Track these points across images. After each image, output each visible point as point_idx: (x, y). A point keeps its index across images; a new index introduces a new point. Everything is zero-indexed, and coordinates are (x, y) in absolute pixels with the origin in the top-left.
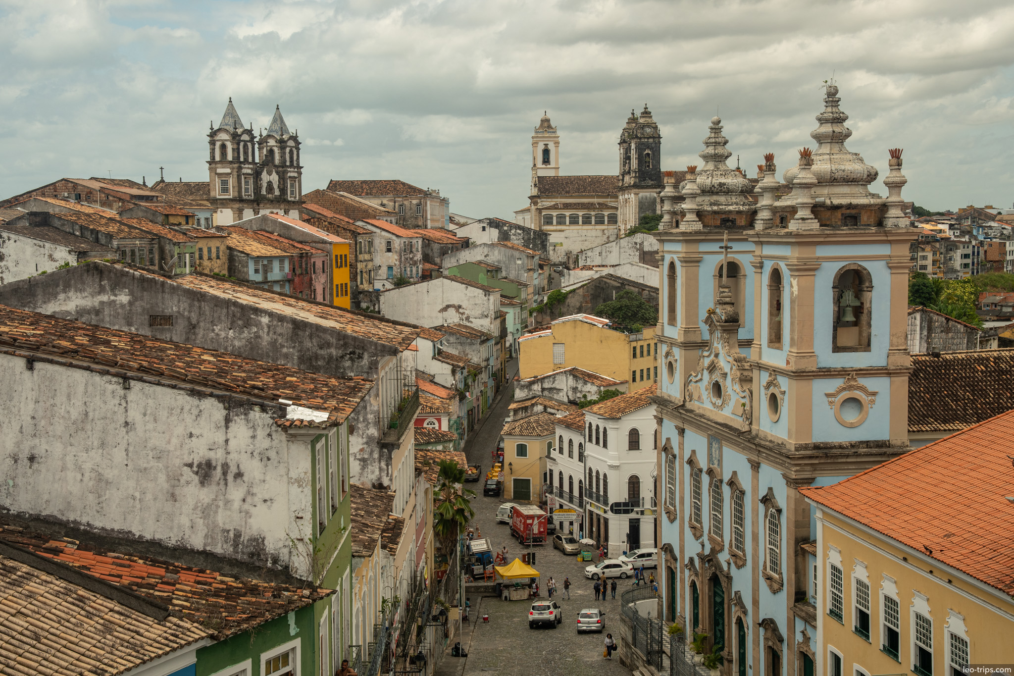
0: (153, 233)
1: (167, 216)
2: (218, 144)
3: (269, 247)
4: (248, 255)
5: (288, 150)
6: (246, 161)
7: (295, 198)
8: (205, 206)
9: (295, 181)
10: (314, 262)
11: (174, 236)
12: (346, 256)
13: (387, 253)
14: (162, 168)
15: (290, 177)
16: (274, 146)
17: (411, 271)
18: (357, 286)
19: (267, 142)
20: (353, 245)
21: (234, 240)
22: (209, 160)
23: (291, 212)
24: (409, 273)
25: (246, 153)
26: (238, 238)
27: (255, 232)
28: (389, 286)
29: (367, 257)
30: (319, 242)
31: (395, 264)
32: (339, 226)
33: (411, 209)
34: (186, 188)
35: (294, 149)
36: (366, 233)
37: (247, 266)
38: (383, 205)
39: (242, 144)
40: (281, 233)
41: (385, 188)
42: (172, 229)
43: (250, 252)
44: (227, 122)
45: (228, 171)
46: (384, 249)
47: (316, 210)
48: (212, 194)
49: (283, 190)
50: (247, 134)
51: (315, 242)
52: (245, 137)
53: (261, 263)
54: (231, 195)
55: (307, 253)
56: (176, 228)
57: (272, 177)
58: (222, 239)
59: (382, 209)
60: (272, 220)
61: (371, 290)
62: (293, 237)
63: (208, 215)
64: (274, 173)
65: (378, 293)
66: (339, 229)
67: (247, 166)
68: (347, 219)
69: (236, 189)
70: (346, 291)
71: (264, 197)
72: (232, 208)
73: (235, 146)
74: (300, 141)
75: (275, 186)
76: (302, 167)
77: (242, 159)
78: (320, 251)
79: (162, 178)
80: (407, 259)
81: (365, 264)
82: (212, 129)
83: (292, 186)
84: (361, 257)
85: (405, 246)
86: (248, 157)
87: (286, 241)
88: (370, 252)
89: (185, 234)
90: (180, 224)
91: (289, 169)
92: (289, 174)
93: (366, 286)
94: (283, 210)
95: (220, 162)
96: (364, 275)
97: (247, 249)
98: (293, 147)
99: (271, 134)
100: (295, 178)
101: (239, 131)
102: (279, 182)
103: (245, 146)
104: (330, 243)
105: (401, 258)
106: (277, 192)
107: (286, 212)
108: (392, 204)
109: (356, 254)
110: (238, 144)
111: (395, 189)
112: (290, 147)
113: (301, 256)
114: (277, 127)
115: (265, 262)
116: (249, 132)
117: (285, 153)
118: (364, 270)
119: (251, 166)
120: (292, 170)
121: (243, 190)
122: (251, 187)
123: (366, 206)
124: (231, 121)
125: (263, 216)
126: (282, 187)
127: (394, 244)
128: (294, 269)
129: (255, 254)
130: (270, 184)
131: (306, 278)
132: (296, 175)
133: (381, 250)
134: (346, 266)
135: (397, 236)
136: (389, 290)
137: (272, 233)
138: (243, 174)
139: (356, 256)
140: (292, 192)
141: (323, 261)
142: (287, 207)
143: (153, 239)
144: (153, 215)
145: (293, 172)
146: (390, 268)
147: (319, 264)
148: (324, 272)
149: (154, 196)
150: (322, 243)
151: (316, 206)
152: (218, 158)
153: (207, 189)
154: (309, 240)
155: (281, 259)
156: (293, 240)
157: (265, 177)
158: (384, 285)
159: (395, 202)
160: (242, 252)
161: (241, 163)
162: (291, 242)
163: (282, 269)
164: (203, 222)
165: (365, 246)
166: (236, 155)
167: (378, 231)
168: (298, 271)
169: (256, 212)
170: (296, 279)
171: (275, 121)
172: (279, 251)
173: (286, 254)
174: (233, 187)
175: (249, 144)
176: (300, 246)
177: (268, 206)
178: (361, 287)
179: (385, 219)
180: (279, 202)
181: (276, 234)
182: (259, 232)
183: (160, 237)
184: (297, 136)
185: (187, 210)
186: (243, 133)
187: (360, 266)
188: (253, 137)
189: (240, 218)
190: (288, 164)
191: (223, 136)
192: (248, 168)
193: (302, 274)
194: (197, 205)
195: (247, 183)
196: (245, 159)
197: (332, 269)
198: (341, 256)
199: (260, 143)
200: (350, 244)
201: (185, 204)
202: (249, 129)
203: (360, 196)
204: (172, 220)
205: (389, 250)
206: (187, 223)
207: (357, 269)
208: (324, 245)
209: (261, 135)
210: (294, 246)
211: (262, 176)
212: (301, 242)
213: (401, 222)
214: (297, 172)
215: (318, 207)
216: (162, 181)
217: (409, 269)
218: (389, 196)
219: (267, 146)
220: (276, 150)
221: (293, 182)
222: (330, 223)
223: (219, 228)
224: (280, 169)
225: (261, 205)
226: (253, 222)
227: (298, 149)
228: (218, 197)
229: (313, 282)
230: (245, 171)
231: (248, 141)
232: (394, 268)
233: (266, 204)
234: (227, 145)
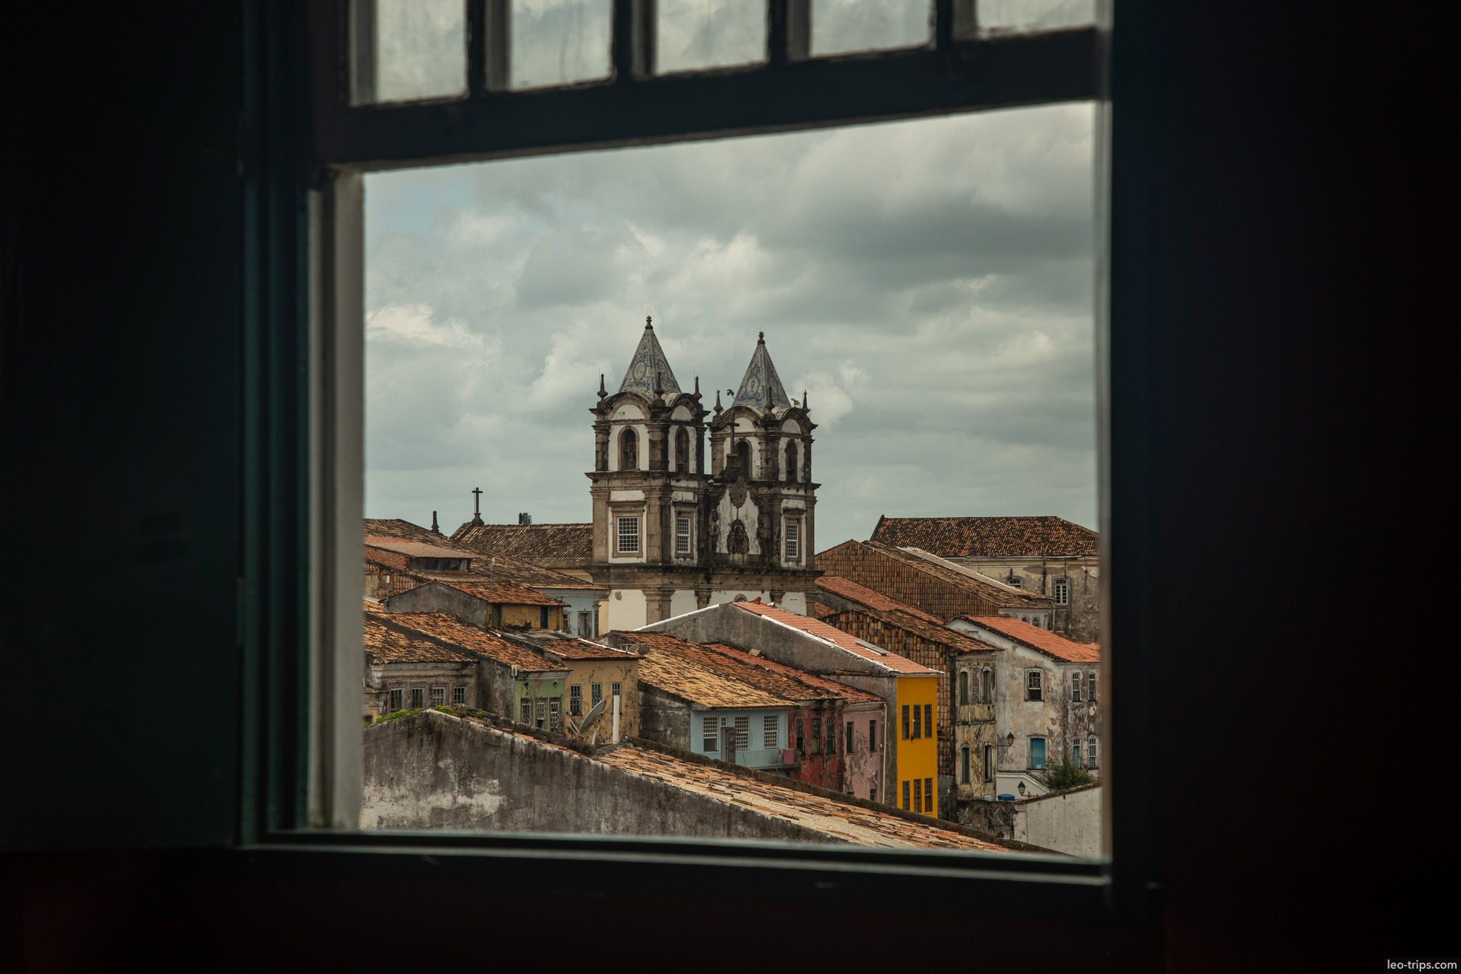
0: (465, 650)
1: (498, 607)
2: (616, 431)
3: (740, 686)
4: (689, 703)
5: (783, 443)
6: (682, 471)
7: (798, 561)
8: (581, 582)
9: (799, 521)
10: (850, 724)
11: (514, 657)
12: (928, 708)
13: (1030, 704)
14: (477, 492)
15: (787, 510)
16: (749, 434)
17: (1092, 750)
18: (954, 787)
19: (733, 425)
20: (946, 683)
21: (656, 667)
22: (593, 470)
23: (788, 596)
24: (1086, 755)
25: (682, 452)
26: (663, 661)
27: (703, 647)
28: (1034, 788)
29: (979, 711)
30: (861, 674)
31: (1051, 732)
32: (909, 634)
33: (1086, 590)
34: (534, 538)
35: (798, 441)
36: (979, 652)
37: (686, 733)
38: (1012, 580)
39: (673, 430)
40: (769, 651)
41: (1021, 537)
42: (508, 639)
43: (693, 697)
44: (638, 376)
45: (638, 495)
46: (1023, 693)
47: (846, 593)
48: (598, 553)
49: (769, 543)
50: (687, 405)
51: (853, 673)
52: (683, 414)
53: (719, 726)
54: (642, 557)
55: (833, 701)
56: (518, 636)
57: (742, 511)
58: (628, 664)
59: (1012, 589)
60: (745, 617)
61: (989, 798)
62: (797, 660)
63: (589, 608)
64: (749, 501)
65: (1008, 804)
66: (910, 641)
67: (683, 484)
68: (925, 616)
69: (657, 540)
70: (929, 799)
71: (722, 562)
72: (644, 588)
73: (658, 436)
74: (813, 421)
75: (751, 533)
76: (818, 486)
77: (672, 467)
78: (864, 697)
79: (477, 514)
80: (1081, 719)
81: (974, 729)
82: (602, 393)
83: (791, 532)
84: (965, 712)
85: (1076, 684)
86: (687, 460)
87: (781, 669)
88: (987, 701)
89: (539, 652)
90: (527, 627)
91: (785, 492)
92: (786, 504)
93: (976, 788)
94: (767, 594)
95: (620, 474)
96: (973, 758)
97: (688, 690)
98: (796, 435)
99: (744, 404)
100: (798, 511)
101: (669, 398)
102: (760, 522)
103: (682, 437)
104: (891, 676)
105: (1065, 716)
106: (754, 549)
107: (776, 597)
108: (1036, 577)
109: (953, 705)
110: (665, 431)
111: (1045, 540)
112: (788, 435)
113: (818, 707)
114: (758, 388)
115: (731, 723)
116: (692, 401)
117: (775, 452)
118: (972, 747)
119: (693, 484)
120: (793, 492)
121: (673, 543)
122: (692, 535)
123: (973, 584)
124: (649, 374)
125: (724, 607)
126: (766, 534)
127: (1047, 679)
128: (800, 740)
129: (706, 702)
130: (737, 526)
131: (830, 765)
132: (801, 504)
133: (1013, 695)
134: (929, 734)
135: (1057, 660)
136: (1038, 799)
137: (745, 650)
138: (675, 504)
139: (953, 710)
140: (791, 548)
141: (873, 722)
142: (777, 586)
143: (465, 665)
144: (466, 605)
145: (796, 497)
146: (1037, 741)
147: (861, 730)
148: (872, 749)
149: (460, 560)
150: (871, 675)
151: (845, 583)
152: (614, 465)
153: (584, 541)
154: (835, 666)
155: (769, 715)
156: (796, 668)
157: (726, 511)
158: (1022, 785)
159: (1045, 574)
160: (675, 697)
161: (670, 476)
162: (793, 673)
163: (770, 740)
164: (574, 622)
165: (976, 684)
166: (659, 457)
167: (1007, 645)
168: (811, 747)
169: (703, 599)
170: (806, 767)
171: (753, 371)
172: (764, 694)
173: (781, 703)
174: (650, 536)
175: (691, 431)
176: (815, 682)
177: (732, 582)
178: (964, 788)
179: (1020, 616)
180: (758, 571)
181: (755, 652)
182: (713, 647)
183: (482, 658)
184: (805, 410)
185: (543, 594)
186: (677, 403)
187: (962, 735)
188: (701, 413)
189: (665, 614)
190: (783, 477)
191: (630, 412)
192: (687, 489)
193: (819, 753)
194: (563, 581)
195: (682, 526)
196: (679, 466)
197: (895, 743)
198: (917, 708)
199: (715, 428)
200: (938, 678)
201: (534, 578)
202: (692, 392)
203: (955, 556)
204: (509, 617)
205: (1035, 696)
206: (544, 625)
207: (954, 741)
208: (874, 681)
209: (718, 409)
210: (800, 683)
211: (720, 509)
212: (817, 673)
213: (1061, 624)
214: (805, 498)
215: (851, 584)
216: (477, 522)
217: (1085, 745)
218: (1030, 557)
219: (733, 435)
220: (754, 443)
221: (794, 523)
222: (887, 626)
223: (618, 637)
224: (764, 491)
225: (716, 581)
226: (700, 621)
227: (808, 441)
228: (611, 560)
229: (847, 774)
230: (678, 496)
231: (687, 423)
232: (1048, 741)
233: (727, 577)
234: (638, 433)
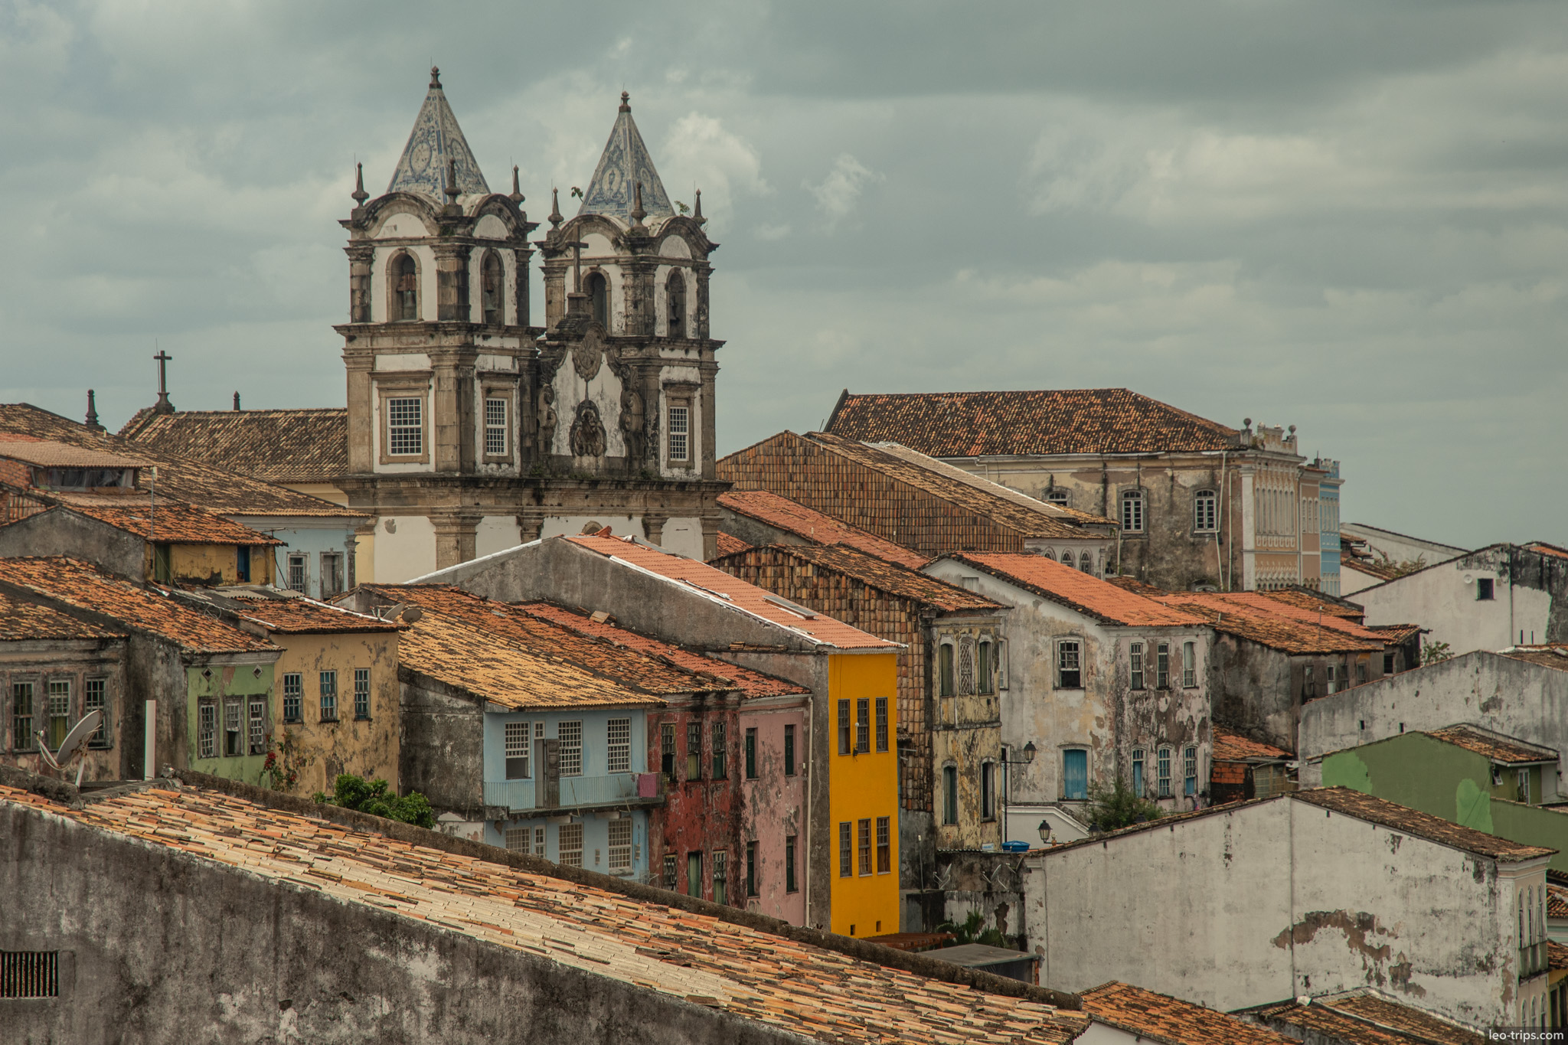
0: (104, 618)
1: (164, 547)
2: (384, 256)
3: (568, 671)
4: (480, 701)
5: (662, 274)
6: (492, 321)
7: (689, 467)
8: (326, 505)
9: (689, 401)
10: (752, 731)
11: (189, 629)
12: (882, 704)
13: (1063, 694)
14: (163, 358)
15: (668, 385)
16: (606, 260)
17: (1164, 768)
18: (932, 830)
19: (578, 246)
20: (917, 662)
21: (431, 643)
22: (346, 320)
23: (672, 525)
24: (1153, 776)
25: (492, 291)
26: (444, 633)
27: (515, 610)
28: (1065, 829)
29: (973, 708)
30: (772, 650)
31: (1096, 741)
32: (857, 583)
33: (1172, 507)
34: (256, 434)
35: (686, 271)
36: (971, 611)
37: (477, 750)
38: (1055, 494)
39: (477, 254)
40: (623, 613)
41: (1067, 423)
42: (180, 600)
43: (488, 691)
44: (419, 166)
45: (420, 362)
46: (1051, 677)
47: (773, 518)
48: (357, 457)
49: (639, 439)
50: (499, 213)
51: (759, 649)
52: (493, 227)
53: (532, 736)
54: (432, 458)
55: (721, 695)
56: (199, 595)
57: (594, 386)
58: (380, 639)
59: (1053, 509)
60: (584, 561)
61: (990, 848)
62: (668, 628)
63: (338, 545)
64: (605, 373)
65: (1017, 856)
66: (859, 595)
67: (494, 342)
68: (901, 555)
69: (452, 436)
70: (884, 851)
71: (562, 470)
72: (432, 513)
73: (451, 265)
74: (711, 238)
75: (610, 423)
76: (720, 344)
77: (476, 316)
78: (776, 686)
79: (164, 394)
80: (1146, 718)
81: (964, 736)
82: (360, 195)
83: (678, 419)
84: (948, 709)
85: (1137, 662)
86: (501, 304)
87: (640, 644)
88: (986, 690)
89: (233, 620)
90: (214, 580)
91: (665, 354)
92: (665, 374)
93: (968, 832)
94: (637, 520)
95: (391, 328)
96: (963, 783)
97: (481, 680)
98: (683, 262)
99: (596, 210)
100: (689, 386)
101: (468, 202)
102: (625, 405)
103: (491, 264)
104: (819, 653)
105: (1119, 714)
106: (615, 447)
107: (651, 528)
108: (1092, 487)
109: (929, 698)
110: (463, 255)
111: (1106, 427)
112: (670, 261)
113: (698, 705)
114: (620, 184)
115: (551, 733)
116: (508, 206)
117: (649, 289)
118: (961, 765)
119: (512, 343)
120: (678, 354)
121: (479, 440)
122: (511, 425)
123: (983, 500)
124: (437, 163)
125: (552, 543)
126: (634, 423)
127: (1089, 654)
128: (668, 759)
129: (507, 699)
130: (587, 412)
131: (718, 799)
132: (692, 375)
133: (1035, 681)
134: (883, 746)
135: (1105, 622)
136: (1063, 848)
137: (584, 613)
138: (481, 375)
139: (929, 705)
140: (677, 447)
141: (790, 728)
142: (654, 508)
143: (104, 643)
144: (111, 544)
145: (683, 362)
146: (1074, 754)
147: (770, 740)
148: (790, 770)
149: (121, 470)
150: (787, 651)
151: (774, 501)
152: (380, 313)
153: (337, 437)
154: (729, 637)
155: (617, 719)
156: (667, 642)
157: (568, 387)
158: (1044, 826)
159: (1105, 482)
160: (458, 692)
161: (472, 329)
162: (661, 650)
163: (617, 759)
164: (314, 570)
165: (967, 663)
166: (453, 299)
167: (1024, 600)
168: (685, 769)
169: (529, 528)
170: (678, 803)
171: (611, 158)
172: (608, 685)
173: (634, 698)
174: (440, 429)
175: (507, 256)
176: (694, 663)
177: (579, 502)
178: (948, 832)
179: (1059, 552)
180: (621, 484)
181: (600, 616)
182: (532, 609)
183: (133, 632)
184: (699, 220)
185: (248, 527)
186: (482, 210)
187: (944, 746)
188: (522, 228)
189: (465, 551)
190: (662, 330)
191: (406, 225)
192: (502, 351)
193: (699, 779)
194: (295, 503)
195: (494, 410)
196: (488, 314)
197: (826, 760)
198: (863, 704)
199: (550, 250)
200: (901, 659)
201: (247, 499)
202: (508, 192)
203: (959, 456)
204: (184, 564)
205: (1070, 681)
206: (244, 576)
207: (931, 757)
208: (791, 661)
209: (556, 219)
210: (670, 665)
211: (557, 382)
212: (700, 650)
213: (1132, 563)
214: (699, 364)
215: (783, 503)
216: (164, 408)
217: (1153, 760)
218: (1080, 455)
219: (579, 262)
220: (615, 276)
221: (681, 405)
222: (822, 571)
223: (374, 596)
224: (631, 353)
225: (551, 500)
226: (511, 566)
227: (704, 272)
228: (379, 469)
229: (747, 813)
230: (486, 362)
231: (500, 243)
232: (1091, 754)
233: (570, 493)
234: (419, 260)
